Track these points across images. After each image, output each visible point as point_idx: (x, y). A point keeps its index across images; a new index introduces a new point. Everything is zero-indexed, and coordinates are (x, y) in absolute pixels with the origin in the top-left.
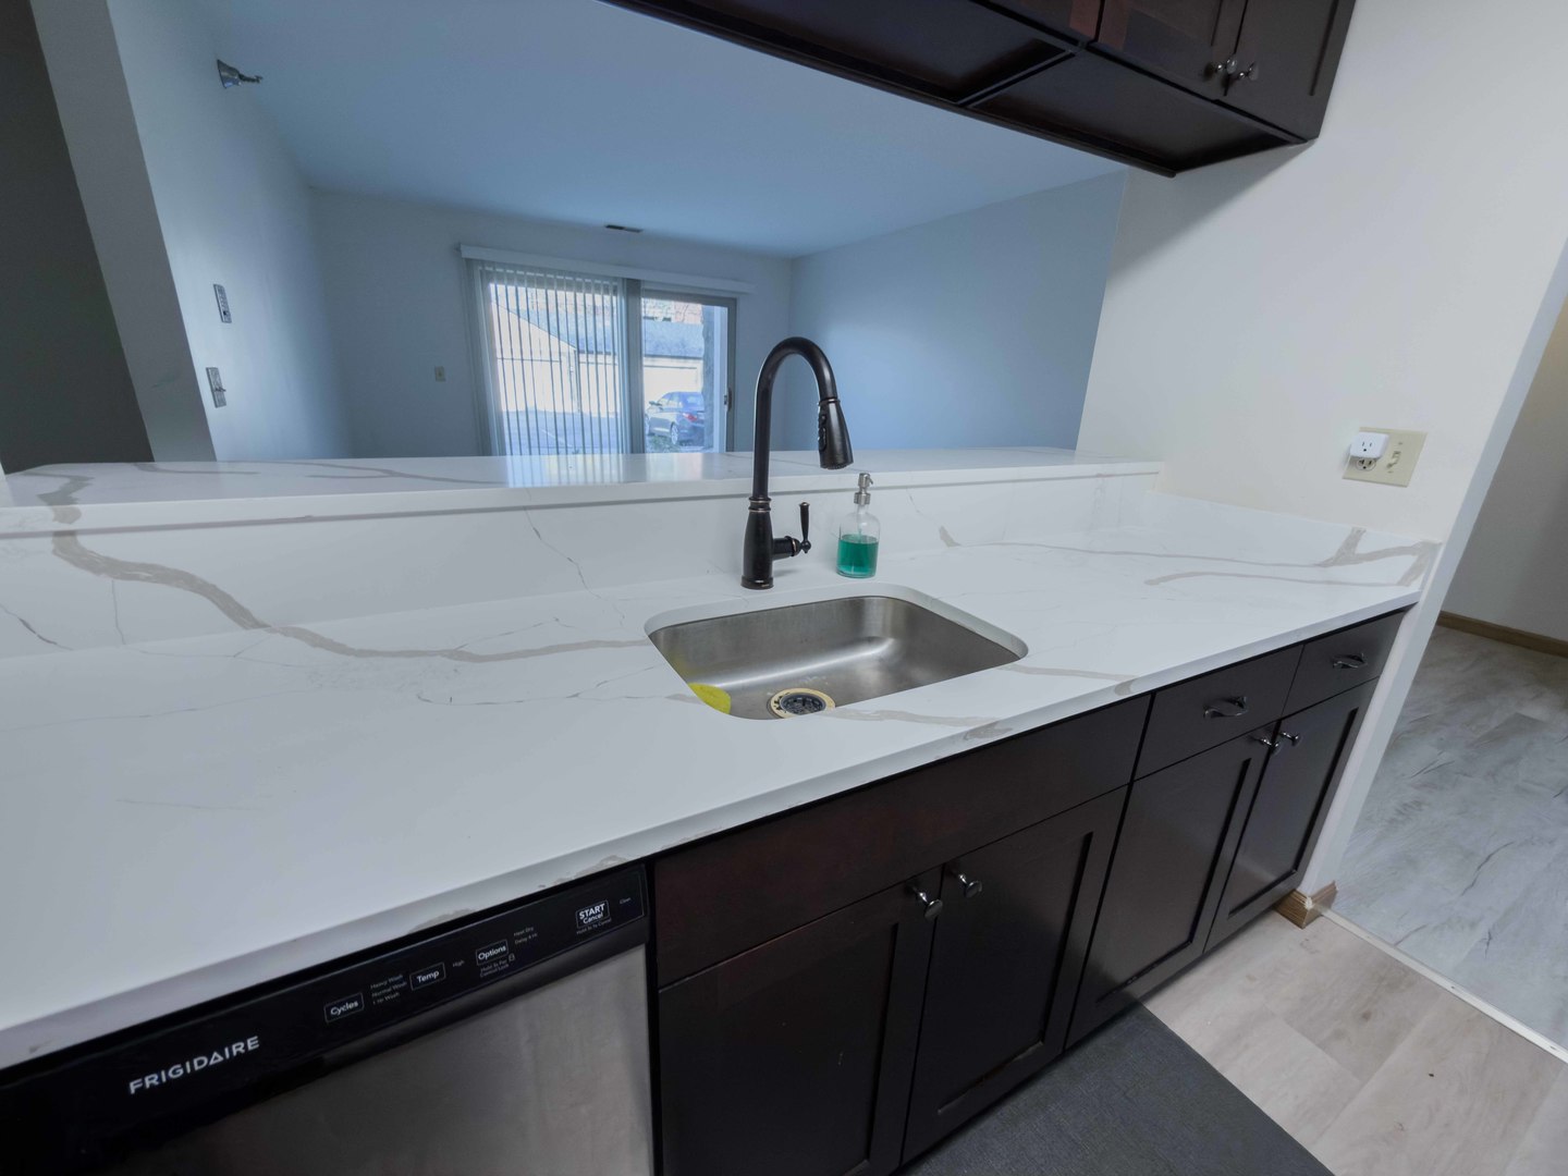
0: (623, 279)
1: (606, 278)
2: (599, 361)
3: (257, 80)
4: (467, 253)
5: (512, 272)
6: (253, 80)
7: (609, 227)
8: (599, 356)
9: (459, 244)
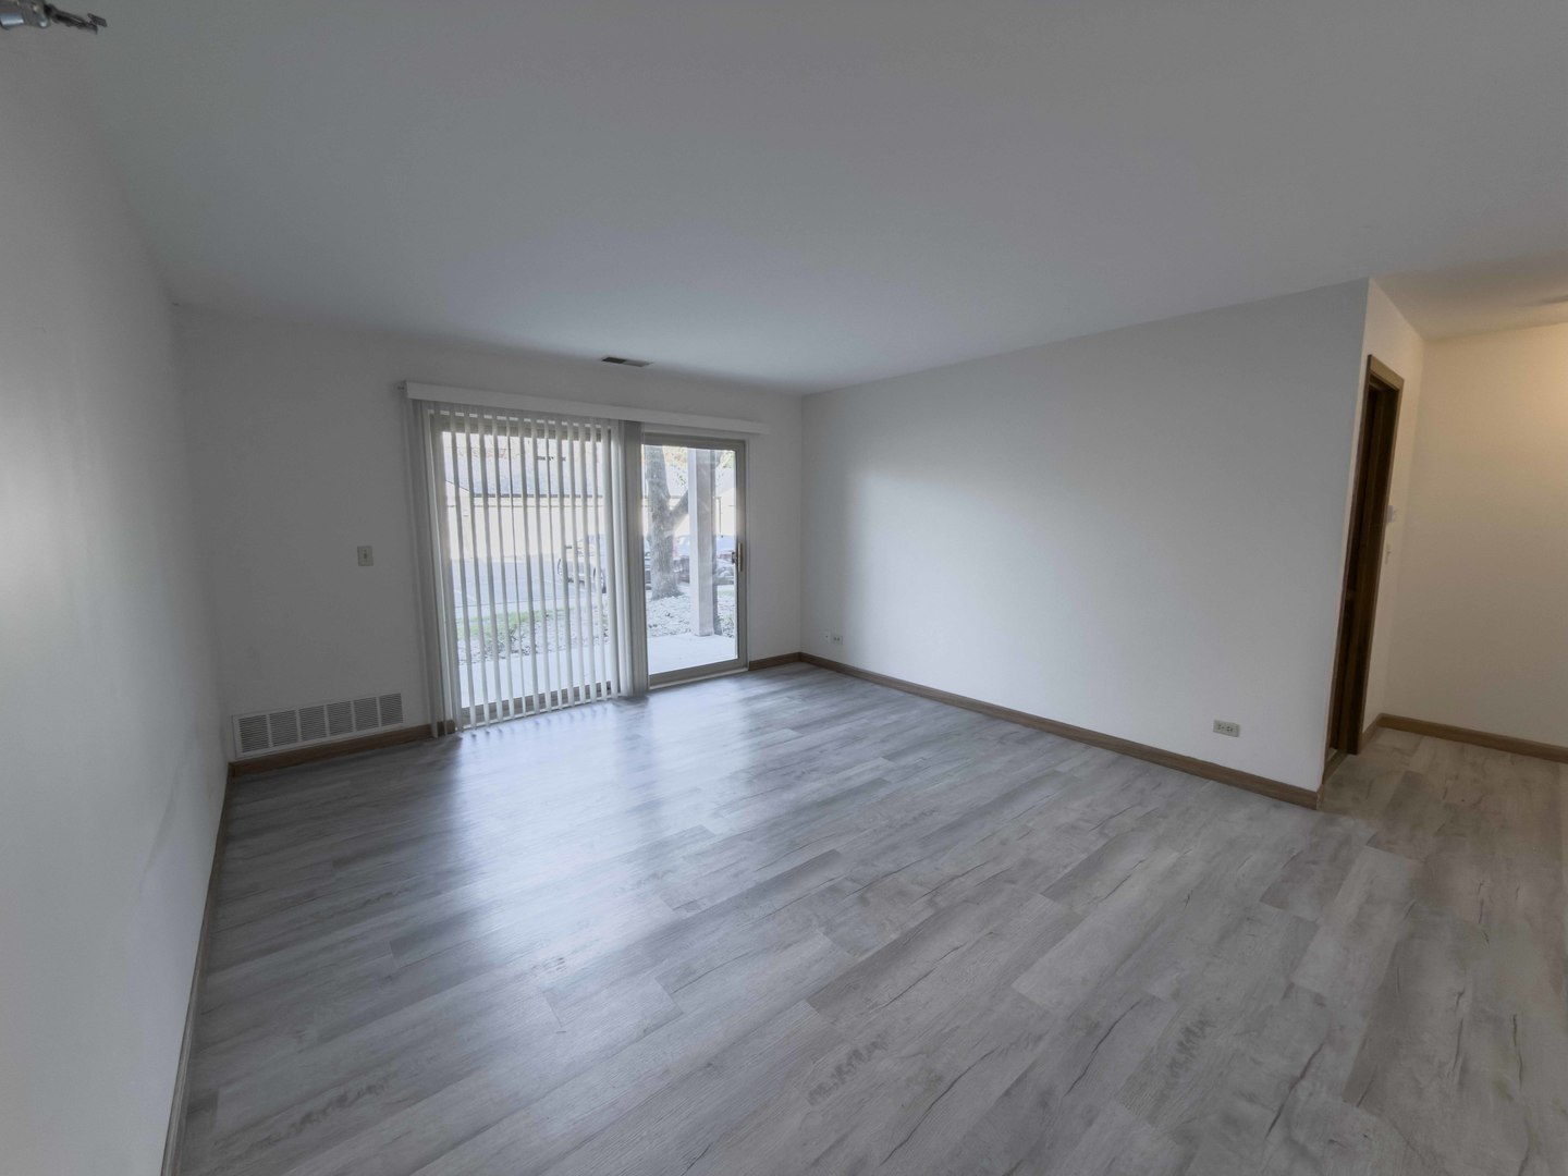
0: (620, 421)
1: (598, 420)
2: (553, 504)
3: (95, 23)
4: (415, 392)
5: (462, 415)
6: (82, 24)
7: (610, 360)
8: (552, 499)
9: (404, 382)
